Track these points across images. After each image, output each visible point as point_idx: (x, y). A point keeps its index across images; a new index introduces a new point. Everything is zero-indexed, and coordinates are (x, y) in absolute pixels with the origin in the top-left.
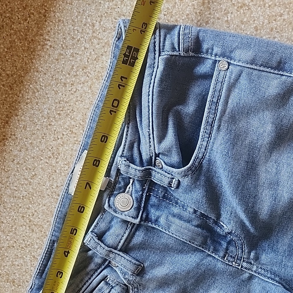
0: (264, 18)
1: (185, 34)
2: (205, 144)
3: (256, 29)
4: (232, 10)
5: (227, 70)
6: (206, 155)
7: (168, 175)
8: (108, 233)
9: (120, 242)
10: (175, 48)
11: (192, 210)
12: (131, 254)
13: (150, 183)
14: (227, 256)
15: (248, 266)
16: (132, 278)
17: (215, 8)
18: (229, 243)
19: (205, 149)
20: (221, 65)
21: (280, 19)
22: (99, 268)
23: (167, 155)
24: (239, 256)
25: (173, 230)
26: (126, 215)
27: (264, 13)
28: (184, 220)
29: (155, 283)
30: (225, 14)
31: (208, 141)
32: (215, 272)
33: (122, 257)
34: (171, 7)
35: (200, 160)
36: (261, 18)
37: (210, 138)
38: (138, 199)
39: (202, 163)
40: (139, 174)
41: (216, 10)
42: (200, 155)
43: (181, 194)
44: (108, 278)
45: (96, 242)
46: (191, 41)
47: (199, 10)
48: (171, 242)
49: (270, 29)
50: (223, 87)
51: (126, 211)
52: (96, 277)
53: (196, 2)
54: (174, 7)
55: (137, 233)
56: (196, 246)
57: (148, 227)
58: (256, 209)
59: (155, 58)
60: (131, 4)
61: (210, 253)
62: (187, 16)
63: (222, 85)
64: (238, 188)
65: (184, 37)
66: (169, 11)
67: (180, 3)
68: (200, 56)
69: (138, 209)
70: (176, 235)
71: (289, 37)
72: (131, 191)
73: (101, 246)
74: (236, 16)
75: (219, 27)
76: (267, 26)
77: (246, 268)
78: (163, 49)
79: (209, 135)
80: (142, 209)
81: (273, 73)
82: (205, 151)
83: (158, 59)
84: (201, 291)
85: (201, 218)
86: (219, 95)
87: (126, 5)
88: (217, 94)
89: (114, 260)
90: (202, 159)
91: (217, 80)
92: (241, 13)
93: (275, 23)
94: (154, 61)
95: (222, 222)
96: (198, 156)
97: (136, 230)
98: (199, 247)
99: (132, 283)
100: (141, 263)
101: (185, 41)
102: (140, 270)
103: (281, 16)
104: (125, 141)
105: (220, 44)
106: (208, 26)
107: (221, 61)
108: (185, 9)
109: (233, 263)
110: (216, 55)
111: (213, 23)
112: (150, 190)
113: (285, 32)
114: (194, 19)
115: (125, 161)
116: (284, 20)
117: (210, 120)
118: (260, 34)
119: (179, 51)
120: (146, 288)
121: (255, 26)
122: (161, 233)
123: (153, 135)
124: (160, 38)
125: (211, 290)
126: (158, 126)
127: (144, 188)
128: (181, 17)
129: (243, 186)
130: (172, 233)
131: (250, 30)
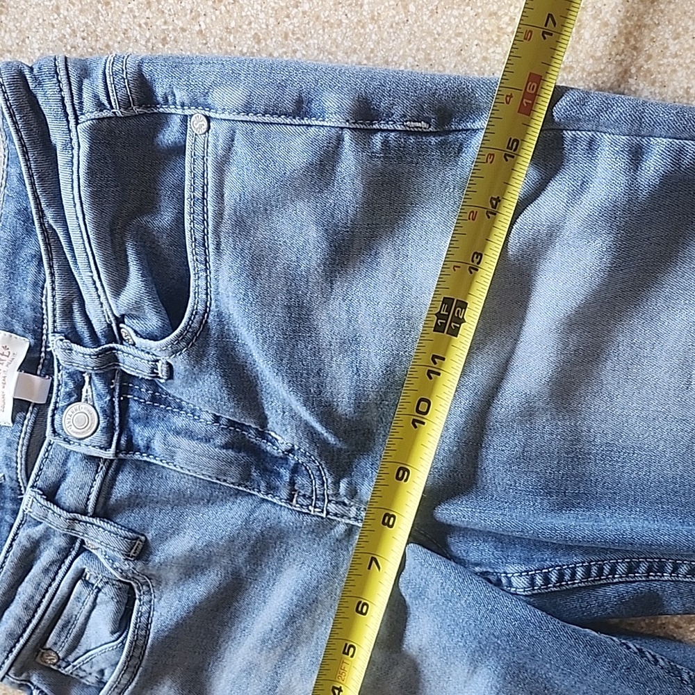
0: (266, 15)
1: (114, 74)
2: (202, 283)
3: (257, 40)
4: (204, 8)
5: (208, 131)
6: (210, 304)
7: (147, 354)
8: (64, 486)
9: (88, 499)
10: (103, 104)
11: (210, 418)
12: (118, 520)
13: (121, 377)
14: (296, 496)
15: (340, 509)
16: (128, 566)
17: (172, 10)
18: (295, 470)
19: (207, 294)
20: (196, 124)
21: (296, 13)
22: (66, 557)
23: (137, 317)
24: (318, 492)
25: (180, 461)
26: (87, 446)
27: (264, 6)
28: (197, 439)
29: (175, 570)
30: (193, 19)
31: (207, 276)
32: (281, 531)
33: (99, 527)
34: (92, 21)
35: (201, 318)
36: (262, 15)
37: (208, 271)
38: (105, 410)
39: (206, 322)
40: (91, 362)
41: (175, 14)
42: (201, 308)
43: (181, 390)
44: (86, 574)
45: (43, 506)
46: (128, 85)
47: (143, 17)
48: (185, 484)
49: (282, 35)
50: (207, 167)
51: (87, 437)
52: (65, 575)
53: (135, 2)
54: (97, 19)
55: (120, 477)
56: (231, 486)
57: (138, 463)
58: (327, 395)
59: (70, 131)
60: (16, 27)
61: (262, 496)
62: (124, 34)
63: (204, 163)
64: (282, 360)
65: (114, 80)
66: (89, 29)
67: (106, 10)
68: (155, 111)
69: (109, 429)
70: (189, 470)
71: (322, 45)
72: (91, 397)
73: (54, 512)
74: (214, 19)
75: (187, 45)
76: (276, 30)
77: (336, 515)
78: (81, 109)
79: (206, 265)
80: (117, 428)
81: (291, 125)
82: (207, 297)
83: (77, 131)
84: (268, 572)
85: (231, 430)
86: (204, 182)
87: (8, 30)
88: (199, 182)
89: (86, 535)
90: (204, 314)
91: (195, 155)
92: (223, 12)
93: (289, 23)
94: (70, 135)
95: (272, 431)
96: (197, 309)
97: (117, 472)
98: (238, 486)
99: (130, 575)
100: (139, 533)
101: (117, 87)
102: (140, 547)
103: (297, 7)
104: (53, 301)
105: (183, 82)
106: (168, 48)
107: (194, 116)
108: (117, 21)
109: (310, 507)
110: (183, 105)
111: (176, 41)
112: (124, 390)
113: (311, 37)
114: (138, 38)
115: (61, 340)
116: (304, 13)
117: (199, 236)
118: (267, 48)
119: (113, 108)
120: (164, 582)
121: (253, 34)
122: (164, 470)
123: (101, 280)
124: (70, 89)
125: (285, 567)
126: (106, 263)
127: (112, 387)
128: (114, 37)
129: (292, 356)
130: (182, 468)
131: (246, 43)
